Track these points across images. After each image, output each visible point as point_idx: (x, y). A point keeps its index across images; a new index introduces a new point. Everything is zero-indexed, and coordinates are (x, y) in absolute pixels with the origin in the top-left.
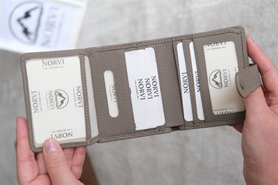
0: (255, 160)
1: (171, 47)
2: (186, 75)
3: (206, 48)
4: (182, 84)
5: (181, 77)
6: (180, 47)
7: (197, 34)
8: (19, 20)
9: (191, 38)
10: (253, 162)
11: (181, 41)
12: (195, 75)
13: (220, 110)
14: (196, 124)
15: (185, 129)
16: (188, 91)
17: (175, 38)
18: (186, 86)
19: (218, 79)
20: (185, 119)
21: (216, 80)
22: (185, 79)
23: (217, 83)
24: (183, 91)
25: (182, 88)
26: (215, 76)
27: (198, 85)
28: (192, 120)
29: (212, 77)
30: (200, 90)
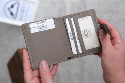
0: (107, 70)
1: (63, 21)
2: (71, 33)
3: (79, 20)
4: (70, 37)
5: (69, 34)
6: (67, 20)
7: (74, 14)
8: (9, 9)
9: (72, 16)
10: (106, 71)
11: (67, 18)
12: (75, 33)
13: (89, 47)
14: (78, 55)
15: (74, 58)
16: (73, 40)
17: (64, 17)
18: (72, 38)
19: (86, 33)
20: (73, 53)
21: (85, 34)
22: (71, 35)
23: (86, 35)
24: (71, 41)
25: (70, 39)
26: (85, 32)
27: (77, 37)
28: (76, 53)
29: (83, 32)
30: (79, 39)
